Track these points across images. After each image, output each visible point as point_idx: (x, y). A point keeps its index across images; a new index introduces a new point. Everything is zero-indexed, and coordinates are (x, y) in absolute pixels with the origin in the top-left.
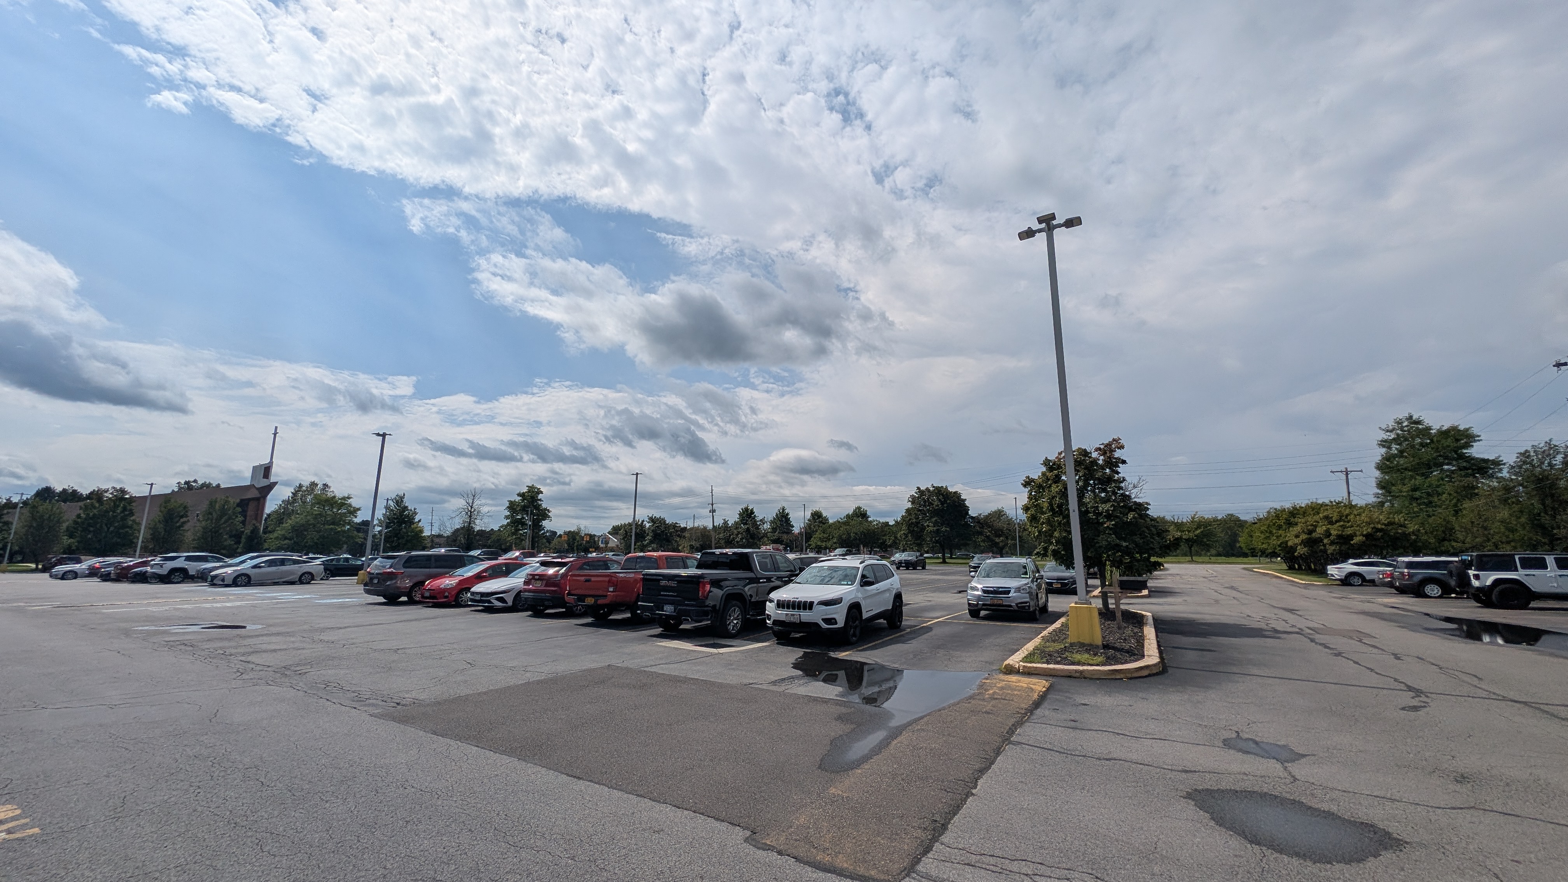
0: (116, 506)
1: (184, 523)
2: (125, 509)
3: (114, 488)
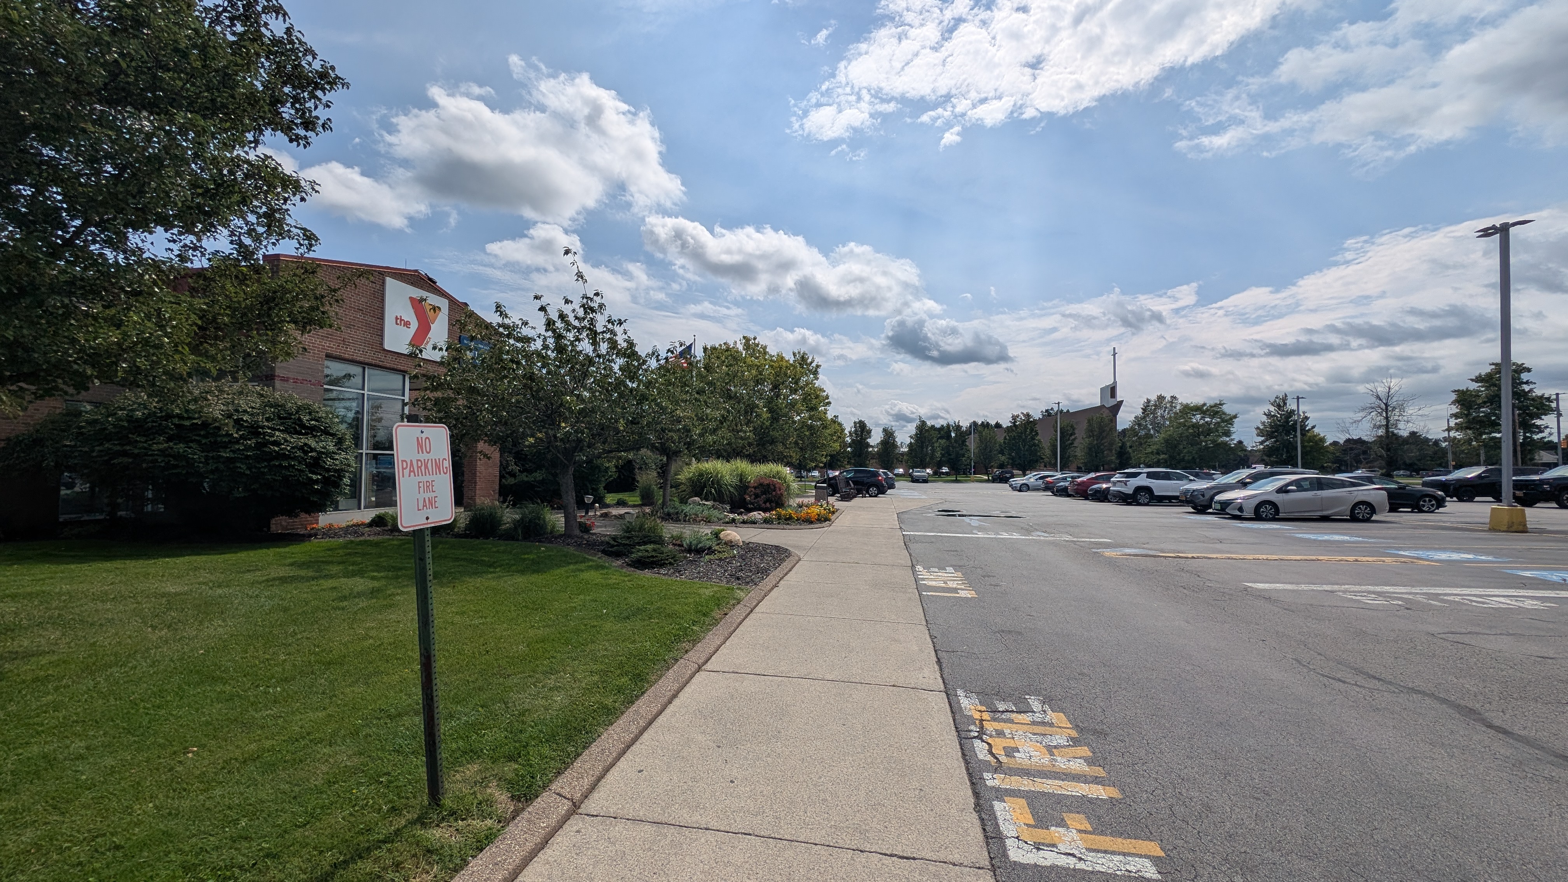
1: (1074, 439)
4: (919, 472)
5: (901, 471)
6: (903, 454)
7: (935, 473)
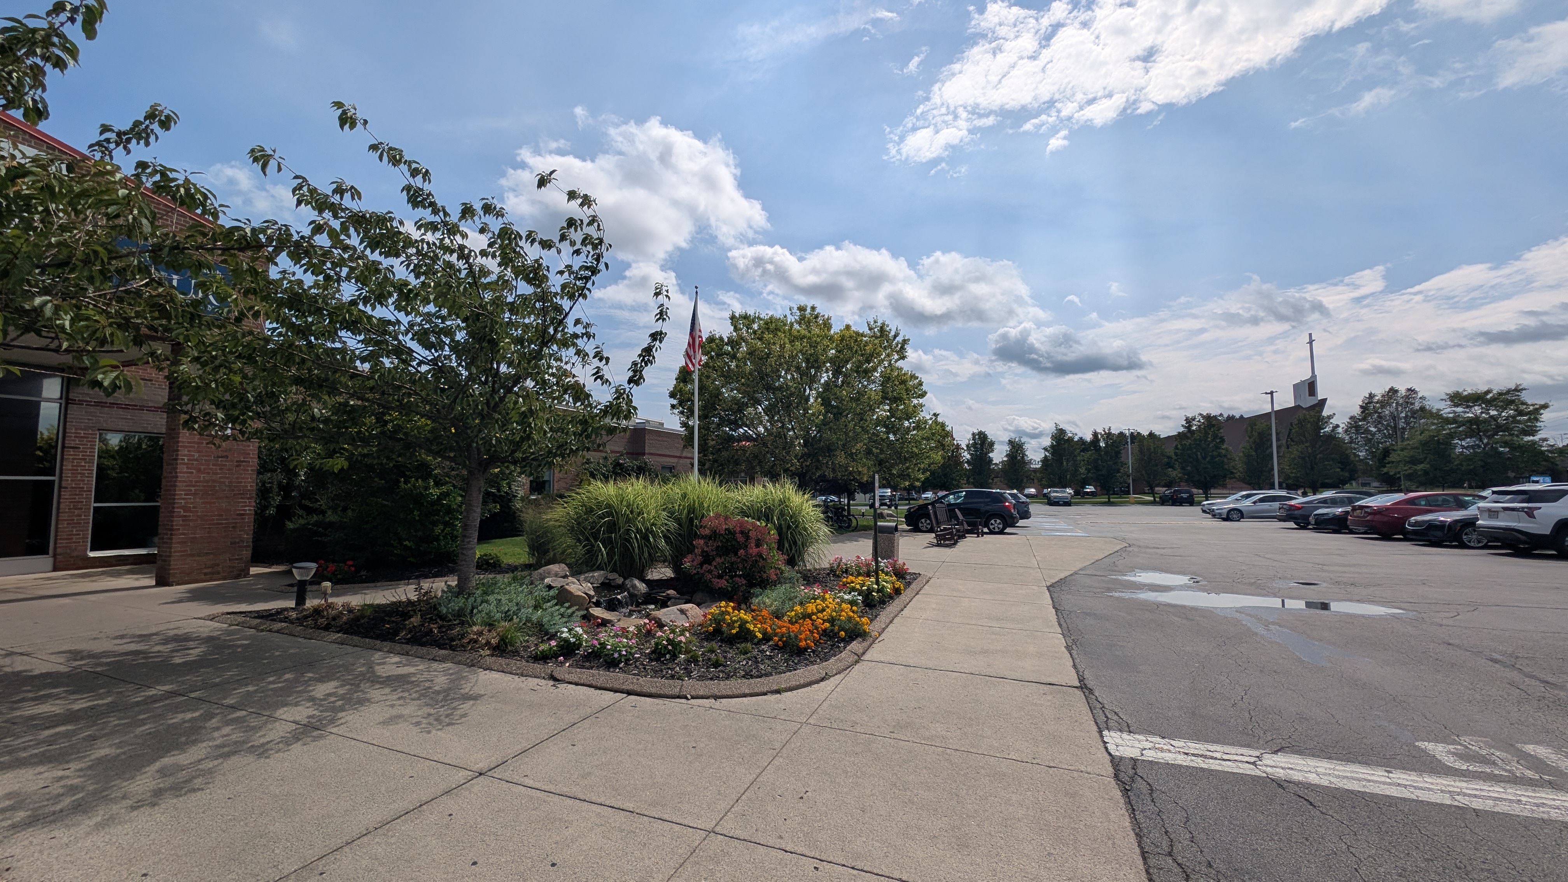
0: (1206, 433)
2: (1215, 436)
3: (1201, 414)
4: (1057, 492)
5: (1033, 491)
6: (1035, 471)
7: (1077, 493)
